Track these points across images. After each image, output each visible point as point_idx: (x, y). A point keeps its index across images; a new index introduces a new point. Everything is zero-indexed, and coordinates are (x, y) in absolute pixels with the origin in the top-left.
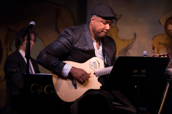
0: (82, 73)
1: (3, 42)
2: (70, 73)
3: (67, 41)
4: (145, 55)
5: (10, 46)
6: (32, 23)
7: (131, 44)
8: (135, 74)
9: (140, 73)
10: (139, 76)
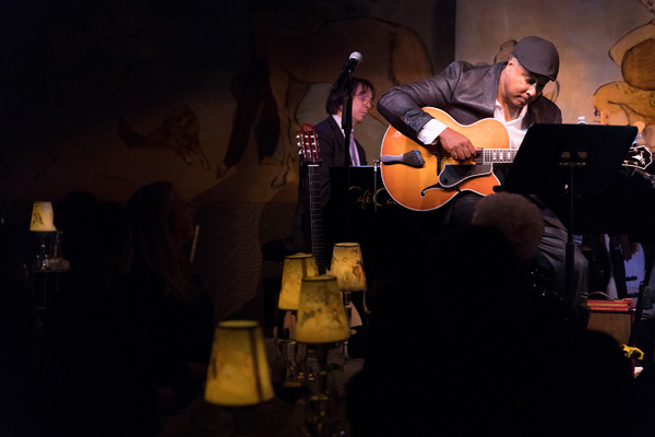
0: (462, 140)
1: (280, 105)
2: (438, 138)
3: (446, 87)
5: (295, 113)
6: (355, 55)
8: (564, 160)
9: (575, 158)
10: (572, 165)
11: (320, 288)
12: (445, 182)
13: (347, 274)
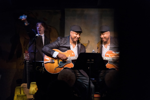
1: (22, 45)
4: (93, 52)
5: (26, 47)
7: (87, 46)
8: (88, 61)
9: (91, 61)
10: (90, 62)
11: (21, 98)
12: (60, 66)
13: (34, 90)
